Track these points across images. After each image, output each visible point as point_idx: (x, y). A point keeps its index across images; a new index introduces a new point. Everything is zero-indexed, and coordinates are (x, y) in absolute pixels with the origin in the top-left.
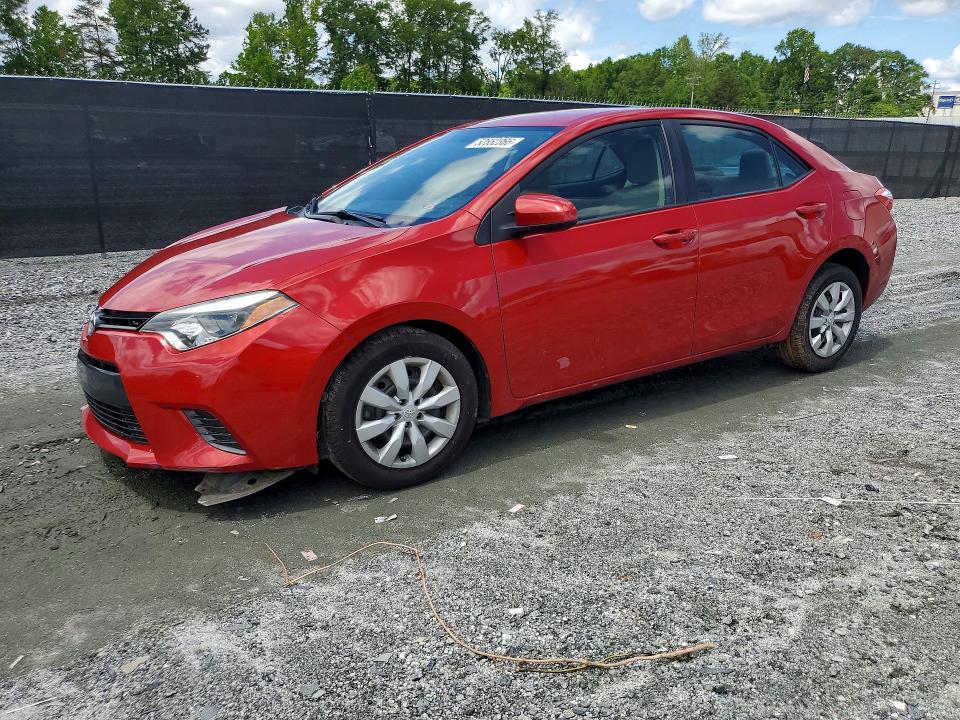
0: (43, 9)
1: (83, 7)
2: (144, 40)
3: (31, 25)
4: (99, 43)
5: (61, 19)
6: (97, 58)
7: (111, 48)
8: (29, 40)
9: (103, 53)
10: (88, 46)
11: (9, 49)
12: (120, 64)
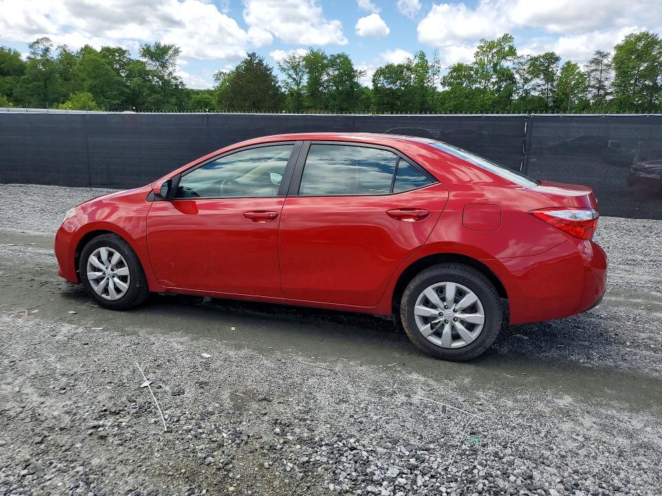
0: (568, 63)
1: (596, 59)
2: (632, 76)
3: (559, 74)
4: (600, 81)
5: (578, 68)
6: (595, 91)
7: (607, 83)
8: (555, 83)
9: (601, 87)
10: (592, 83)
11: (542, 89)
12: (611, 94)
